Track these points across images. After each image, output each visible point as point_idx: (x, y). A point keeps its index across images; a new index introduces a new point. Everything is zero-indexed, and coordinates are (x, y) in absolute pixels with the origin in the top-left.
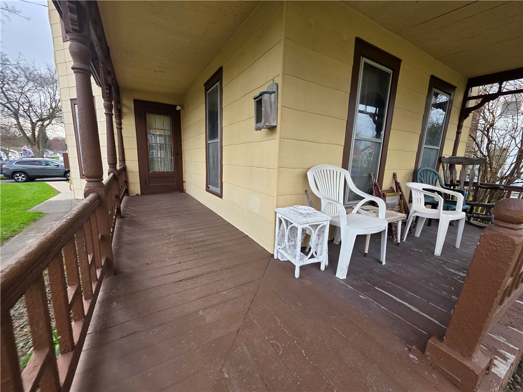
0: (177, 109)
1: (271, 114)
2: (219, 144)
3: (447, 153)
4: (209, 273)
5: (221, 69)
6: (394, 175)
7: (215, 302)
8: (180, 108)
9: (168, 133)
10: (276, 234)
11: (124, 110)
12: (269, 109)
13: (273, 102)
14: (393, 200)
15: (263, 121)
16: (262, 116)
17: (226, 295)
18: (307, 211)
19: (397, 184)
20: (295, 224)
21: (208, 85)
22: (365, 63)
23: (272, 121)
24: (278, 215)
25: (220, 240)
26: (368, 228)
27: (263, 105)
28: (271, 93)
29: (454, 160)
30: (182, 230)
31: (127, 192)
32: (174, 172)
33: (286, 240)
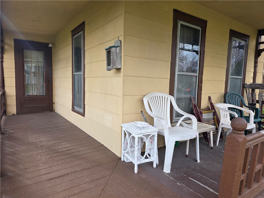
0: (49, 46)
1: (117, 60)
2: (82, 76)
3: (249, 80)
4: (73, 173)
5: (84, 23)
6: (210, 98)
7: (77, 192)
8: (51, 46)
9: (41, 65)
10: (123, 143)
11: (6, 47)
12: (115, 57)
13: (118, 52)
14: (208, 116)
15: (111, 65)
16: (111, 62)
17: (84, 187)
18: (143, 125)
19: (211, 104)
20: (134, 135)
21: (74, 32)
22: (181, 24)
23: (117, 65)
24: (124, 129)
25: (82, 149)
26: (183, 136)
27: (111, 55)
28: (116, 47)
29: (254, 86)
30: (52, 143)
31: (5, 112)
32: (45, 95)
33: (129, 147)
